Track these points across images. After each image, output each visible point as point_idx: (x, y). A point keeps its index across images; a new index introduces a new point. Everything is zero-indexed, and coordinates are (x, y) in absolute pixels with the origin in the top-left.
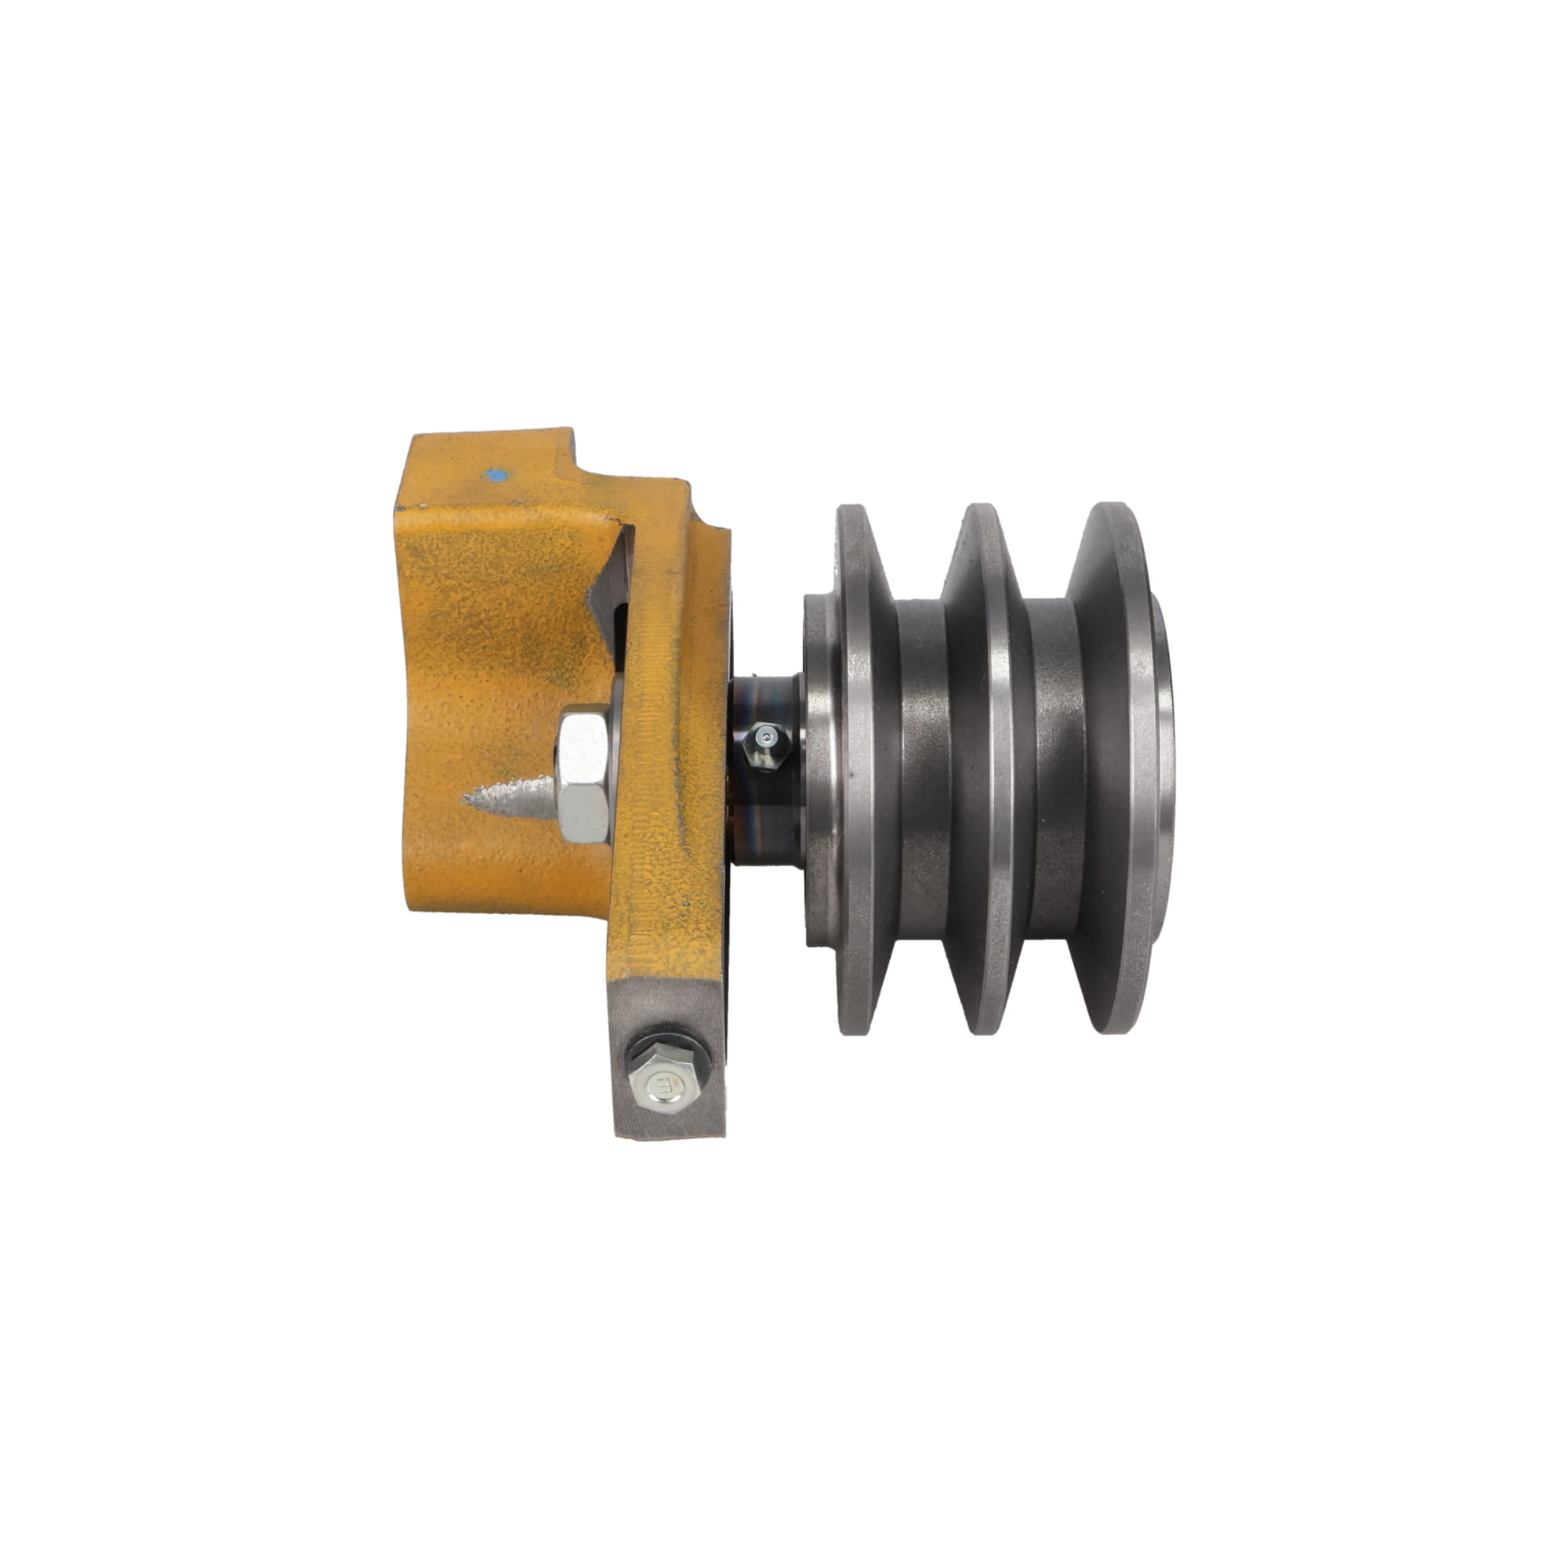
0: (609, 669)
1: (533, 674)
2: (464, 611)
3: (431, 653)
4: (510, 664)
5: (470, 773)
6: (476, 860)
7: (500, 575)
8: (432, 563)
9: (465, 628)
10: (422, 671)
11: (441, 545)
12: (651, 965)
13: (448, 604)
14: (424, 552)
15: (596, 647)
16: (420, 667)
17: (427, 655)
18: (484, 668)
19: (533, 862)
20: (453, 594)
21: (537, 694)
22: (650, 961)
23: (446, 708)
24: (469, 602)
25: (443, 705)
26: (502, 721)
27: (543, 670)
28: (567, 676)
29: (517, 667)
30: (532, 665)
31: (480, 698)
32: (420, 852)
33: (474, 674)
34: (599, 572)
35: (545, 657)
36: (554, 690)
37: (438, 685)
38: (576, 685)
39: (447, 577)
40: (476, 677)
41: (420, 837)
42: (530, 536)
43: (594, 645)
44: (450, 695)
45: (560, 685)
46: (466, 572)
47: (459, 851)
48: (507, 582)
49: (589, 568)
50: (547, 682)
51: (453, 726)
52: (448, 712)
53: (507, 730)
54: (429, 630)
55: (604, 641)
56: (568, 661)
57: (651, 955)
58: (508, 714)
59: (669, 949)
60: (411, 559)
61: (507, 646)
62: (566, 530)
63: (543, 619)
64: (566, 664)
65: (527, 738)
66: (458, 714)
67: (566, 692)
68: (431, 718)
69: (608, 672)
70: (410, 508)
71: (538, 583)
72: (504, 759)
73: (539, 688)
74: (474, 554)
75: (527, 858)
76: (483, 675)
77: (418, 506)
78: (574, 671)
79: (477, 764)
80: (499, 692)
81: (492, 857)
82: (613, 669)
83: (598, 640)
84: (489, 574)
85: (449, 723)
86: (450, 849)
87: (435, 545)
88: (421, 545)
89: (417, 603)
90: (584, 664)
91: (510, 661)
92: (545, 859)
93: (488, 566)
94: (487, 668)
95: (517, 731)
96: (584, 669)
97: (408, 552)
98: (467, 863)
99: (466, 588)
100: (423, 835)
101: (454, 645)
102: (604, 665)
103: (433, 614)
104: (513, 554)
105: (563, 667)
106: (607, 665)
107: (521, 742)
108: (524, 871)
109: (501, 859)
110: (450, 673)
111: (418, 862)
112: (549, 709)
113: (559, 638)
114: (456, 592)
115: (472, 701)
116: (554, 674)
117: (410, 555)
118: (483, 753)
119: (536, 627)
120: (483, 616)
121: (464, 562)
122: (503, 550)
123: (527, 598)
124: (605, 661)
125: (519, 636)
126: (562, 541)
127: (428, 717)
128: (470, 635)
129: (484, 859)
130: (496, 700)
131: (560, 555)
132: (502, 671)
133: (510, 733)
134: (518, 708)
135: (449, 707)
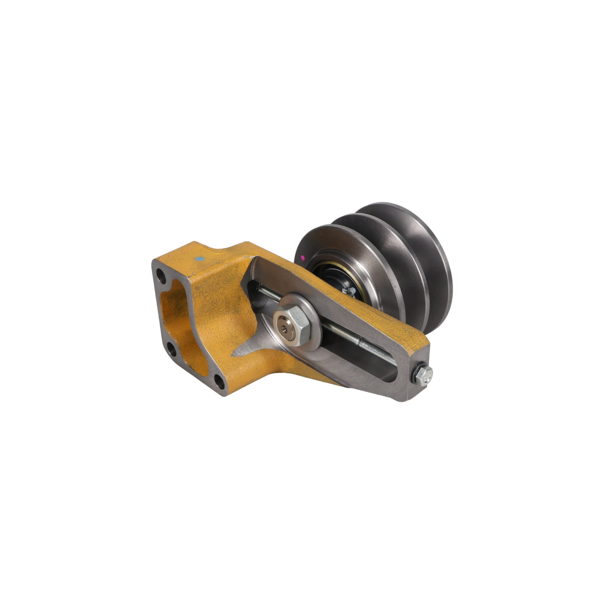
0: (248, 303)
1: (229, 313)
2: (210, 301)
3: (202, 319)
4: (223, 313)
5: (228, 348)
6: (245, 371)
7: (219, 286)
8: (201, 290)
9: (211, 307)
10: (200, 325)
11: (203, 283)
12: (416, 347)
13: (206, 301)
14: (199, 287)
15: (243, 298)
16: (200, 324)
17: (201, 320)
18: (216, 317)
19: (259, 364)
20: (207, 297)
21: (231, 319)
22: (416, 346)
23: (210, 333)
24: (211, 298)
25: (209, 333)
26: (226, 330)
27: (231, 310)
28: (237, 310)
29: (224, 313)
30: (228, 311)
31: (217, 327)
32: (230, 376)
33: (214, 320)
34: (244, 275)
35: (231, 307)
36: (235, 316)
37: (206, 328)
38: (240, 311)
39: (206, 293)
40: (215, 321)
41: (228, 372)
42: (226, 271)
43: (243, 297)
44: (210, 329)
45: (236, 313)
46: (210, 289)
47: (240, 371)
48: (221, 288)
49: (241, 274)
50: (233, 314)
51: (214, 338)
52: (211, 334)
53: (229, 332)
54: (201, 311)
55: (246, 295)
56: (237, 305)
57: (415, 345)
58: (226, 327)
59: (417, 341)
60: (196, 291)
61: (221, 307)
62: (235, 265)
63: (230, 295)
64: (236, 306)
65: (235, 332)
66: (214, 334)
67: (238, 314)
68: (208, 338)
69: (248, 304)
70: (192, 276)
71: (229, 284)
72: (234, 340)
73: (231, 317)
74: (212, 282)
75: (257, 364)
76: (216, 319)
77: (193, 274)
78: (239, 308)
79: (228, 345)
80: (222, 323)
81: (249, 368)
82: (249, 302)
83: (244, 295)
84: (216, 287)
85: (213, 337)
86: (237, 371)
87: (202, 284)
88: (198, 286)
89: (198, 304)
90: (241, 304)
91: (222, 312)
92: (262, 362)
93: (216, 284)
94: (217, 317)
95: (231, 331)
96: (241, 306)
97: (195, 290)
98: (243, 373)
99: (211, 294)
100: (228, 371)
101: (208, 313)
102: (246, 302)
103: (202, 306)
104: (222, 278)
105: (236, 307)
106: (247, 302)
107: (234, 334)
108: (258, 368)
109: (251, 367)
110: (208, 322)
111: (231, 379)
112: (236, 321)
113: (234, 299)
114: (208, 297)
115: (216, 328)
116: (234, 311)
117: (196, 290)
118: (227, 341)
119: (228, 298)
120: (215, 301)
121: (210, 286)
122: (219, 278)
123: (226, 290)
124: (246, 301)
125: (224, 303)
126: (234, 269)
127: (207, 338)
128: (212, 308)
129: (247, 370)
130: (222, 325)
131: (234, 273)
132: (221, 316)
133: (230, 333)
134: (228, 324)
135: (211, 333)
